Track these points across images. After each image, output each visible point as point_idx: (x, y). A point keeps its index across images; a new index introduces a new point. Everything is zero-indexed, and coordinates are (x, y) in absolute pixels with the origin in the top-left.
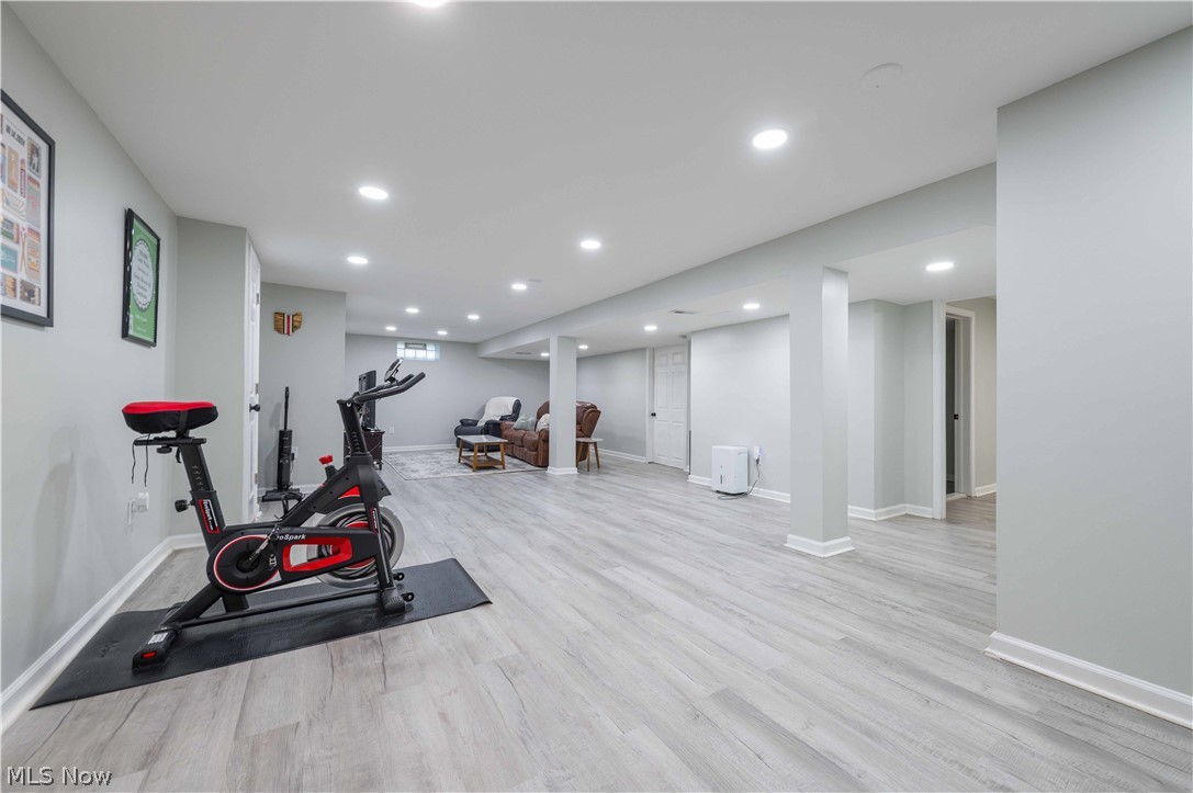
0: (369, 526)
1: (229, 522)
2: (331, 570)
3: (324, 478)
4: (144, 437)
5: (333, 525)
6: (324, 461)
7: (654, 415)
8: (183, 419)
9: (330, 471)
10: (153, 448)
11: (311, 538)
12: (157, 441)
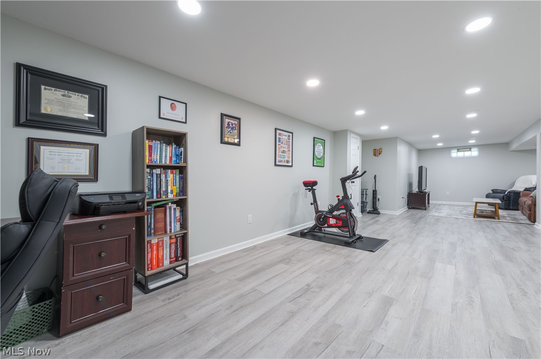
0: (346, 217)
1: (319, 210)
2: (339, 227)
3: (337, 202)
4: (306, 188)
5: (339, 215)
6: (338, 196)
8: (311, 184)
9: (339, 199)
10: (308, 191)
11: (334, 217)
12: (308, 189)
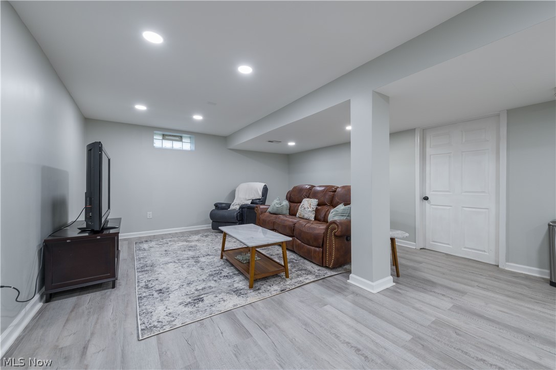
7: (426, 198)
